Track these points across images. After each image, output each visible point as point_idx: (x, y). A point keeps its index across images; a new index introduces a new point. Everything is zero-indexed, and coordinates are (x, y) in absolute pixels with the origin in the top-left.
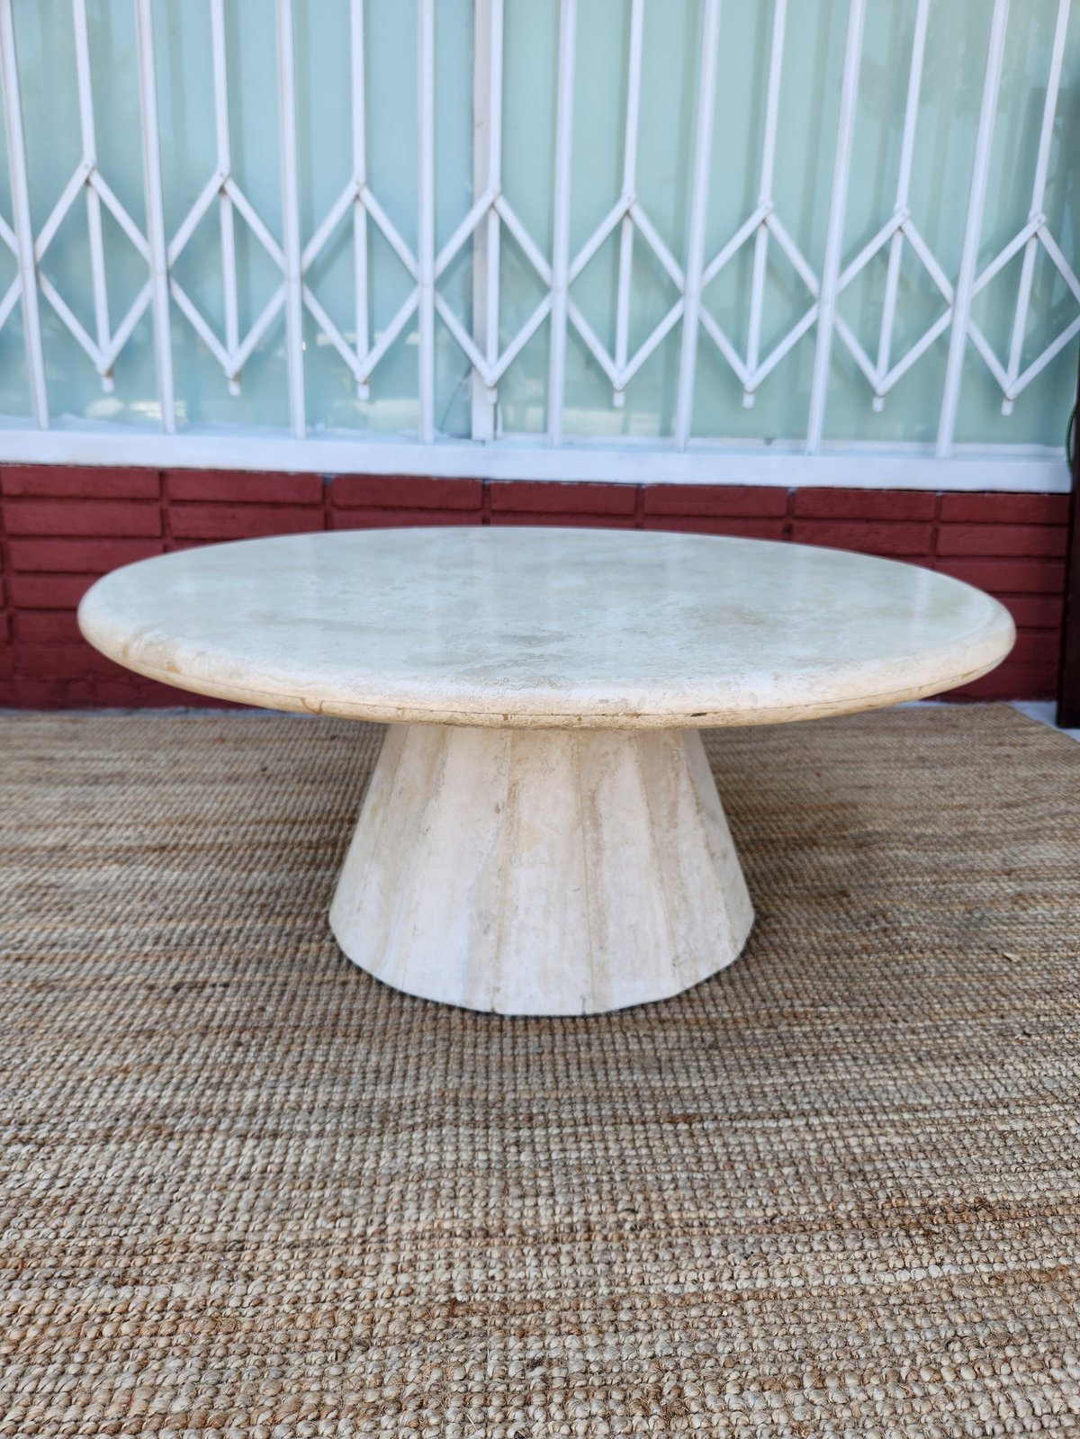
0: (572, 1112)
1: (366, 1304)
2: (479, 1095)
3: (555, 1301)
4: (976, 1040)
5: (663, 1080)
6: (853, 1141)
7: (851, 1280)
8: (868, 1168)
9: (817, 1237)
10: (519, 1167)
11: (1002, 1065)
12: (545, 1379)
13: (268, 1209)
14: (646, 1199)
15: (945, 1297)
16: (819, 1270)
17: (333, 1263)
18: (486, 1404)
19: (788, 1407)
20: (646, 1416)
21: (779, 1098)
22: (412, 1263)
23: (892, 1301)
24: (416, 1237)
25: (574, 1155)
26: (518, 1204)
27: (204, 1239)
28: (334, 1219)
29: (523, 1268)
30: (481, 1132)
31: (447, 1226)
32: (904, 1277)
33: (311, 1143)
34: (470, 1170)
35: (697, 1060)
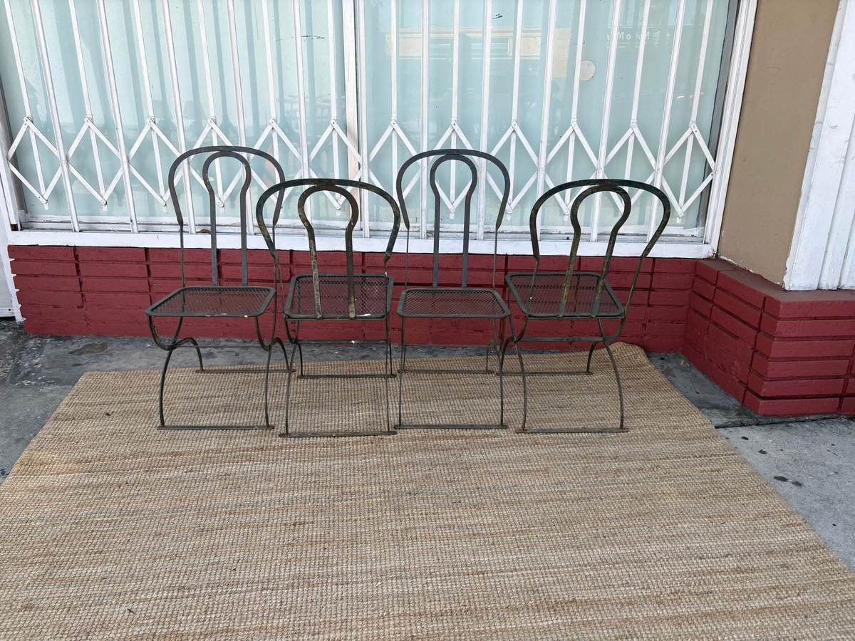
0: (444, 571)
1: (387, 636)
2: (412, 566)
3: (442, 634)
4: (585, 540)
5: (475, 558)
6: (536, 580)
7: (530, 625)
8: (540, 589)
9: (521, 612)
10: (428, 592)
11: (592, 550)
13: (352, 609)
14: (469, 602)
15: (557, 629)
16: (521, 622)
17: (375, 625)
21: (514, 563)
22: (399, 624)
23: (541, 630)
24: (399, 616)
25: (446, 587)
26: (429, 604)
27: (335, 619)
28: (373, 611)
29: (432, 624)
30: (414, 580)
31: (408, 612)
32: (546, 623)
33: (360, 585)
34: (413, 594)
35: (487, 550)
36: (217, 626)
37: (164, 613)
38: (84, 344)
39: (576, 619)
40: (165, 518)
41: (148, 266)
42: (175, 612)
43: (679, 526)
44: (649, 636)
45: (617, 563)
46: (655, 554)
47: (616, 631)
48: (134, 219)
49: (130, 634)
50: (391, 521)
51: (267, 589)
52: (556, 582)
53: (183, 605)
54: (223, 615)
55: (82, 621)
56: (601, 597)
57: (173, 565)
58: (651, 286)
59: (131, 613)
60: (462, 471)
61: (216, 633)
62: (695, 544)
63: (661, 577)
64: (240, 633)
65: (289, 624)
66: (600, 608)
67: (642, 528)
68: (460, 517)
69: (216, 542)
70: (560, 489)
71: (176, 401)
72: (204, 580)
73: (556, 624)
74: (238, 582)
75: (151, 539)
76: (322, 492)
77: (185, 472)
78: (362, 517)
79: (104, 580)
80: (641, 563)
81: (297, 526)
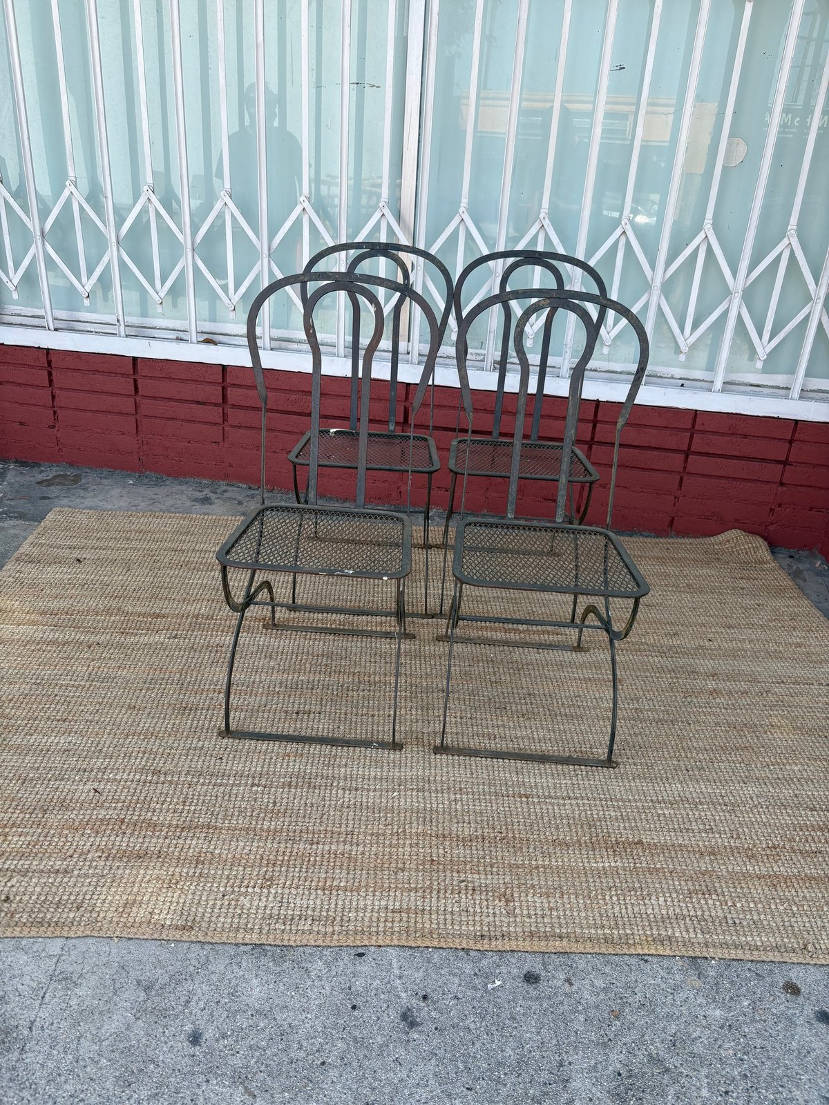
0: (478, 789)
1: (401, 857)
3: (469, 862)
4: (662, 772)
5: (518, 778)
6: (595, 812)
7: (581, 864)
8: (598, 824)
9: (571, 849)
10: (456, 811)
11: (670, 784)
12: (466, 886)
13: (360, 820)
14: (507, 829)
15: (615, 873)
16: (569, 860)
17: (387, 842)
18: (446, 892)
19: (549, 902)
20: (500, 901)
22: (417, 844)
23: (594, 872)
24: (418, 835)
25: (479, 808)
26: (456, 825)
27: (339, 830)
28: (386, 825)
29: (458, 849)
30: (440, 795)
31: (429, 832)
32: (601, 865)
33: (371, 794)
34: (437, 811)
35: (534, 769)
36: (196, 820)
37: (135, 798)
38: (54, 474)
39: (641, 864)
40: (141, 690)
41: (135, 381)
42: (148, 799)
43: (788, 767)
44: (733, 895)
45: (701, 804)
46: (751, 798)
47: (690, 883)
48: (121, 318)
49: (94, 817)
50: (417, 722)
51: (258, 785)
52: (620, 817)
53: (158, 792)
54: (204, 808)
55: (39, 796)
56: (676, 842)
57: (148, 744)
58: (787, 459)
59: (97, 794)
60: (511, 671)
61: (195, 828)
62: (807, 791)
63: (757, 827)
64: (223, 832)
65: (282, 828)
66: (673, 855)
67: (738, 765)
68: (504, 726)
69: (200, 724)
70: (636, 706)
71: (161, 552)
72: (183, 766)
73: (614, 867)
74: (224, 773)
75: (123, 712)
76: (334, 678)
77: (168, 638)
78: (382, 712)
79: (67, 753)
80: (733, 807)
81: (301, 715)
